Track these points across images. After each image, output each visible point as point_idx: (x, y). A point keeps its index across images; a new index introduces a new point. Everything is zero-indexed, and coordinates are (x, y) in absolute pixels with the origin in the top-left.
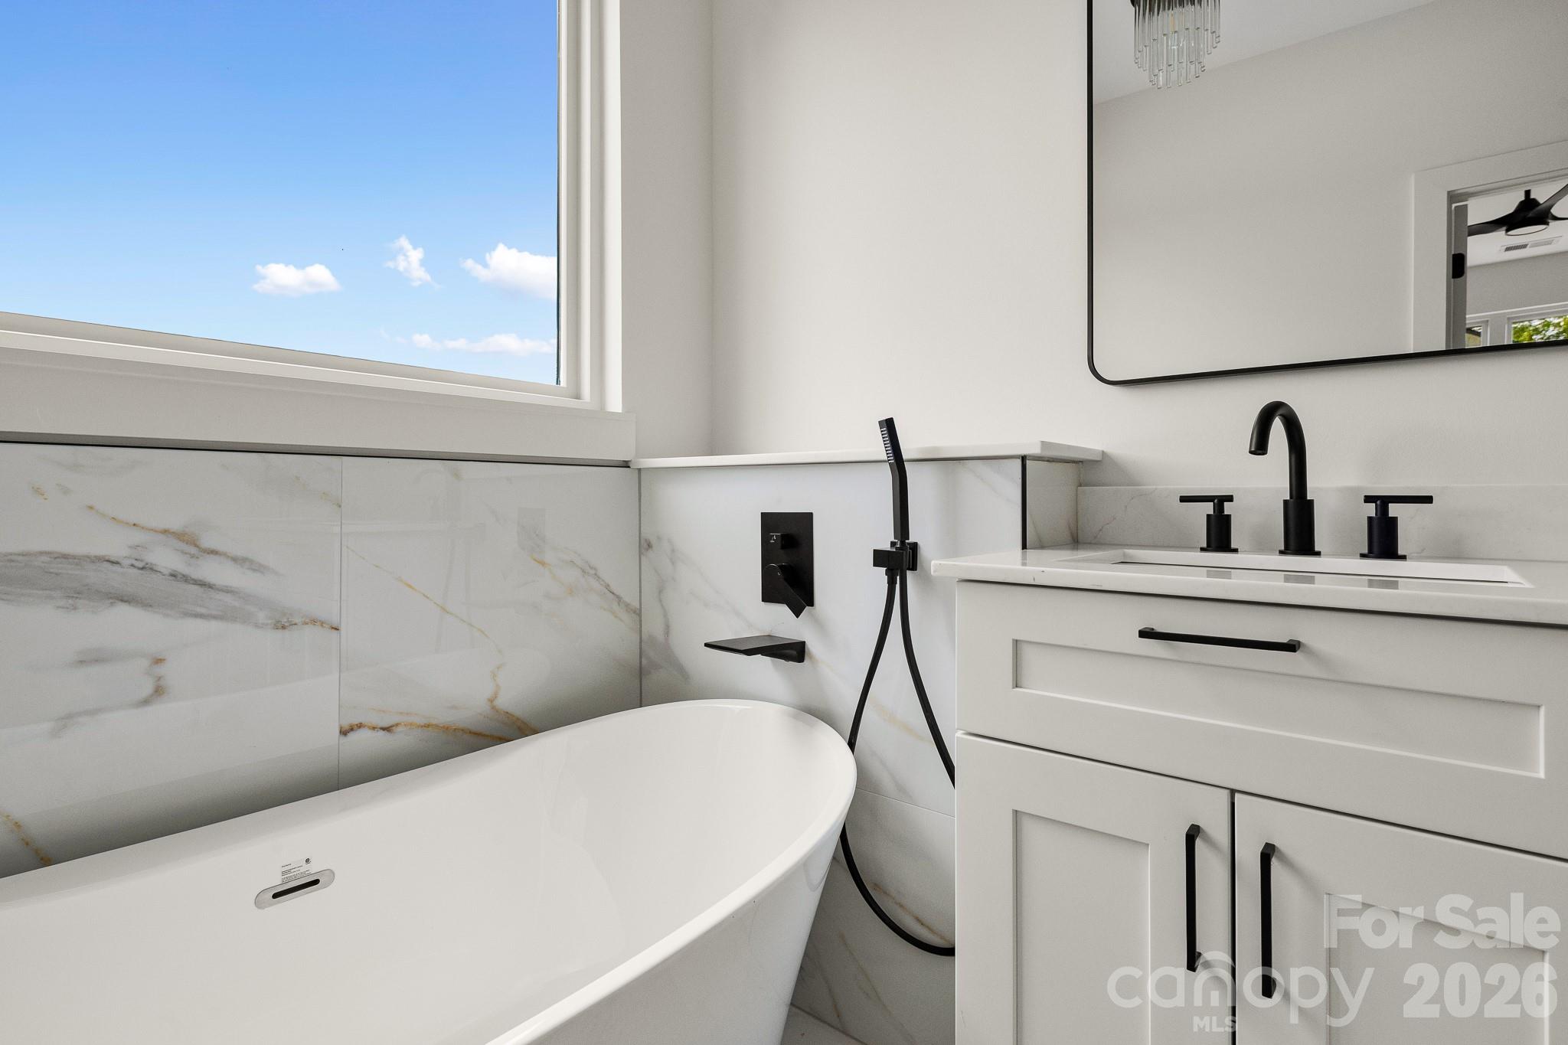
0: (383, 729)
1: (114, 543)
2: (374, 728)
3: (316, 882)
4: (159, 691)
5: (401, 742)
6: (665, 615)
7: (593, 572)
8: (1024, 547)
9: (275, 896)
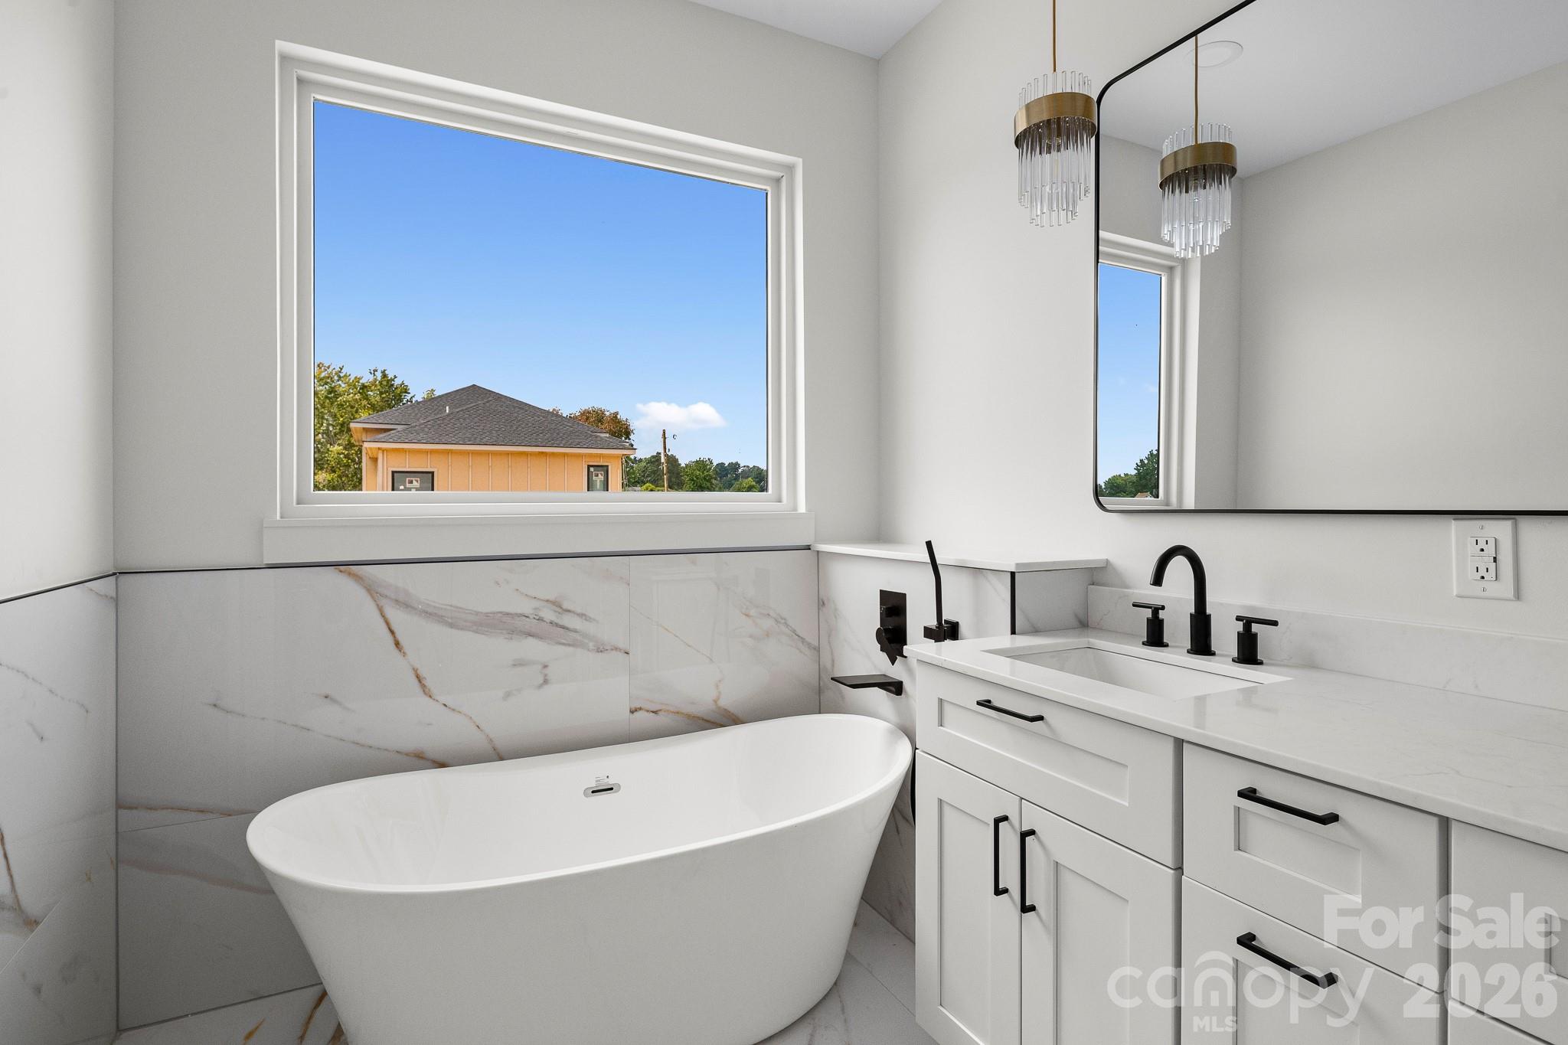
0: (653, 712)
1: (526, 607)
2: (648, 711)
3: (612, 789)
4: (546, 682)
5: (662, 720)
6: (832, 654)
7: (783, 621)
8: (1013, 632)
9: (593, 792)
